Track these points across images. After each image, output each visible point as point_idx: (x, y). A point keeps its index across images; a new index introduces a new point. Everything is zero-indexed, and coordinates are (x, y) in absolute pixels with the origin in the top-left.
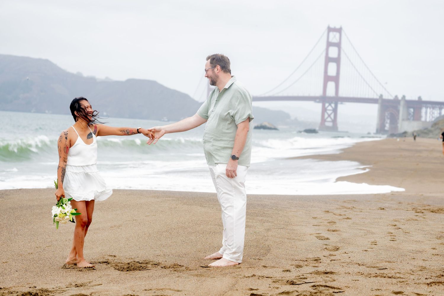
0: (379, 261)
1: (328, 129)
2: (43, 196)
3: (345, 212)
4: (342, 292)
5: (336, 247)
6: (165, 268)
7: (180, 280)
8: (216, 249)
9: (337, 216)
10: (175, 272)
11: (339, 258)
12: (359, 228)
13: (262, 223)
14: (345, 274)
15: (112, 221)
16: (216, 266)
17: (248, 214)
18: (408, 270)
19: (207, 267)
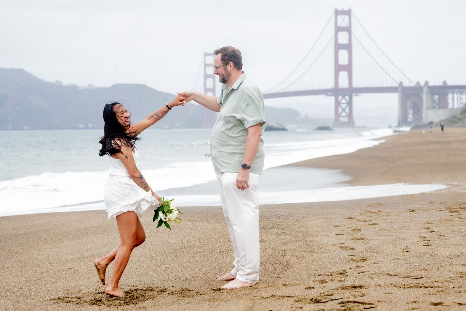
0: (413, 270)
1: (343, 124)
2: (29, 223)
3: (371, 217)
4: (374, 307)
5: (363, 257)
6: (173, 294)
7: (190, 306)
8: (228, 269)
9: (361, 223)
10: (184, 298)
11: (368, 269)
12: (388, 234)
13: (278, 236)
14: (376, 287)
15: (109, 245)
16: (229, 288)
17: (261, 227)
18: (447, 277)
19: (220, 290)
